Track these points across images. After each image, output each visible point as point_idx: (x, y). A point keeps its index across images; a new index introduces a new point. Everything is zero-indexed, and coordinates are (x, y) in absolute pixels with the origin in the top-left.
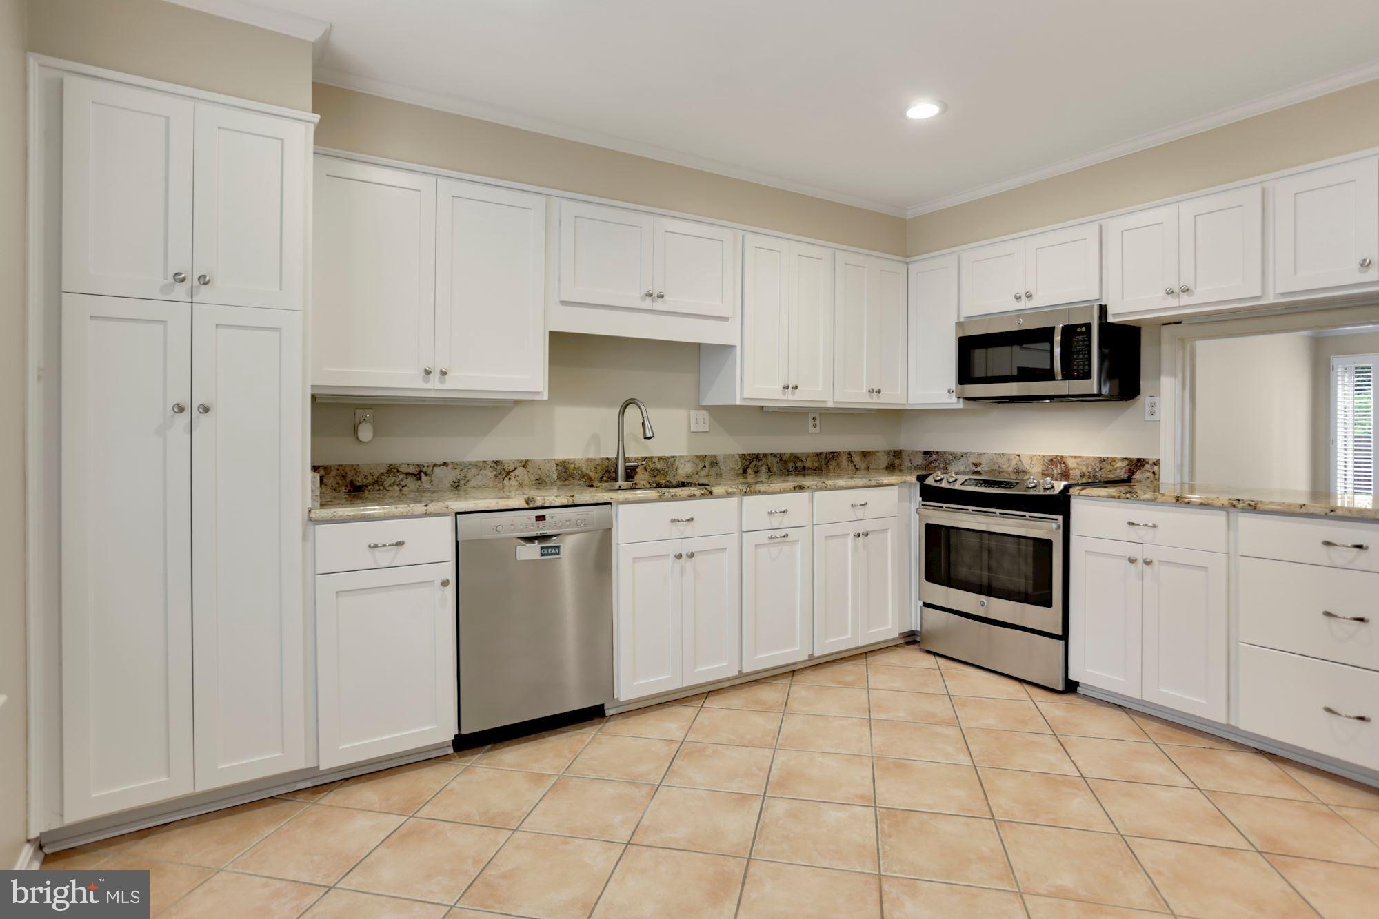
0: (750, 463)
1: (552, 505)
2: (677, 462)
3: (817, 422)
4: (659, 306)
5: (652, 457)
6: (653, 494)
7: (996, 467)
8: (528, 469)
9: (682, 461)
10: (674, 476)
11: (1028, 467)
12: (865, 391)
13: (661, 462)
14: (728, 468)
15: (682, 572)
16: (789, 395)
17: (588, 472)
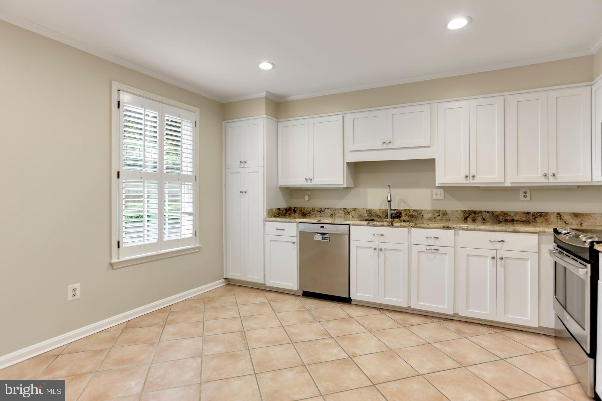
0: (469, 215)
2: (423, 212)
3: (528, 194)
5: (409, 210)
8: (356, 212)
9: (426, 212)
10: (421, 218)
13: (414, 212)
14: (454, 217)
17: (379, 214)
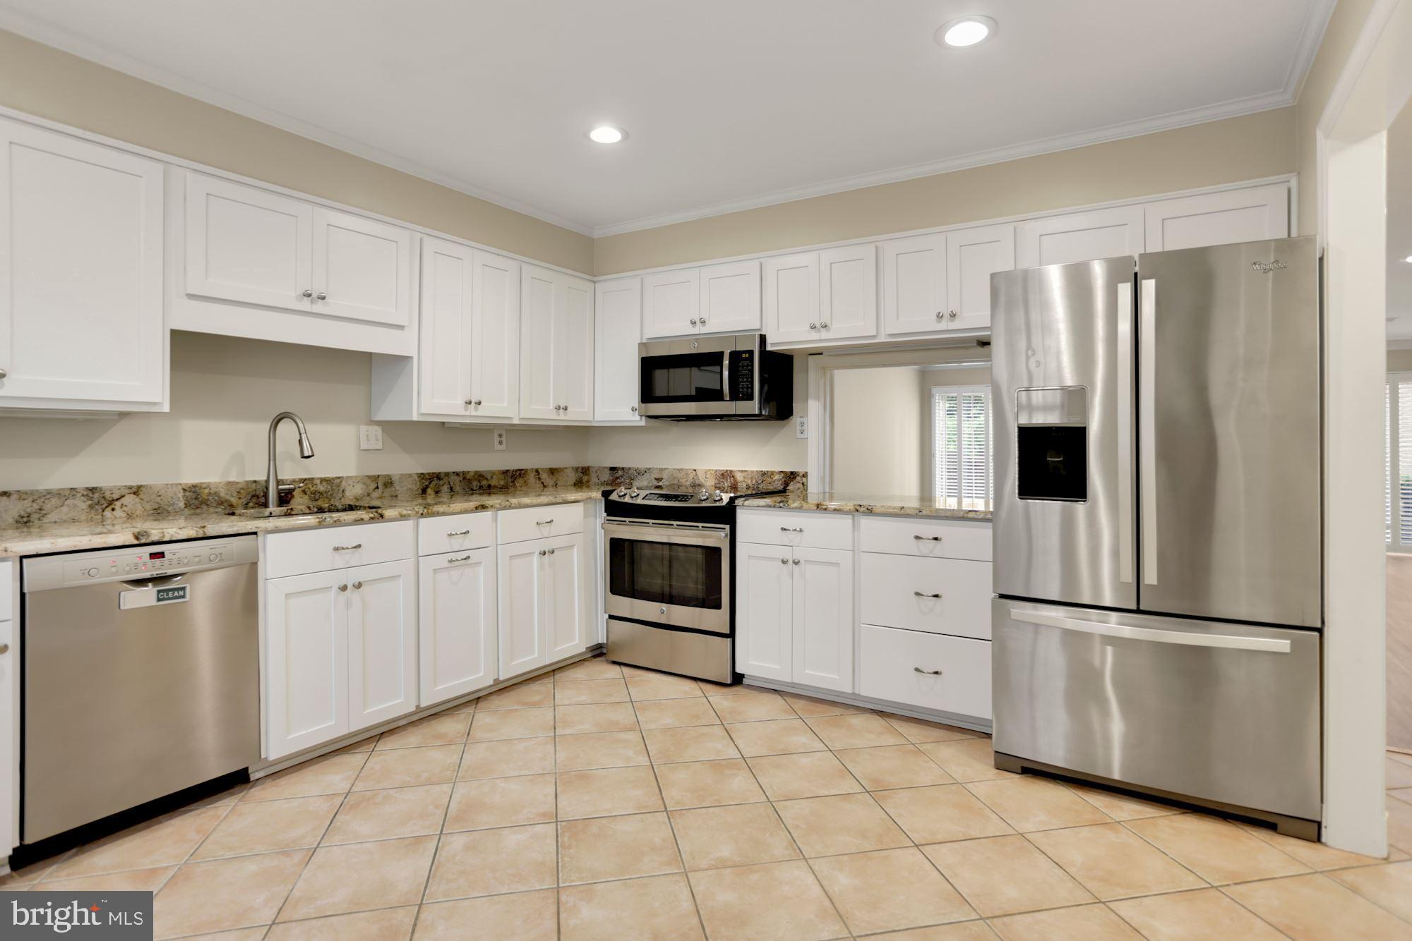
0: (430, 483)
1: (174, 539)
2: (343, 483)
3: (503, 439)
4: (319, 307)
5: (313, 479)
6: (311, 520)
7: (676, 482)
8: (141, 496)
9: (351, 482)
10: (340, 499)
11: (703, 481)
12: (551, 408)
13: (324, 483)
14: (405, 488)
15: (348, 604)
16: (472, 411)
17: (228, 497)
